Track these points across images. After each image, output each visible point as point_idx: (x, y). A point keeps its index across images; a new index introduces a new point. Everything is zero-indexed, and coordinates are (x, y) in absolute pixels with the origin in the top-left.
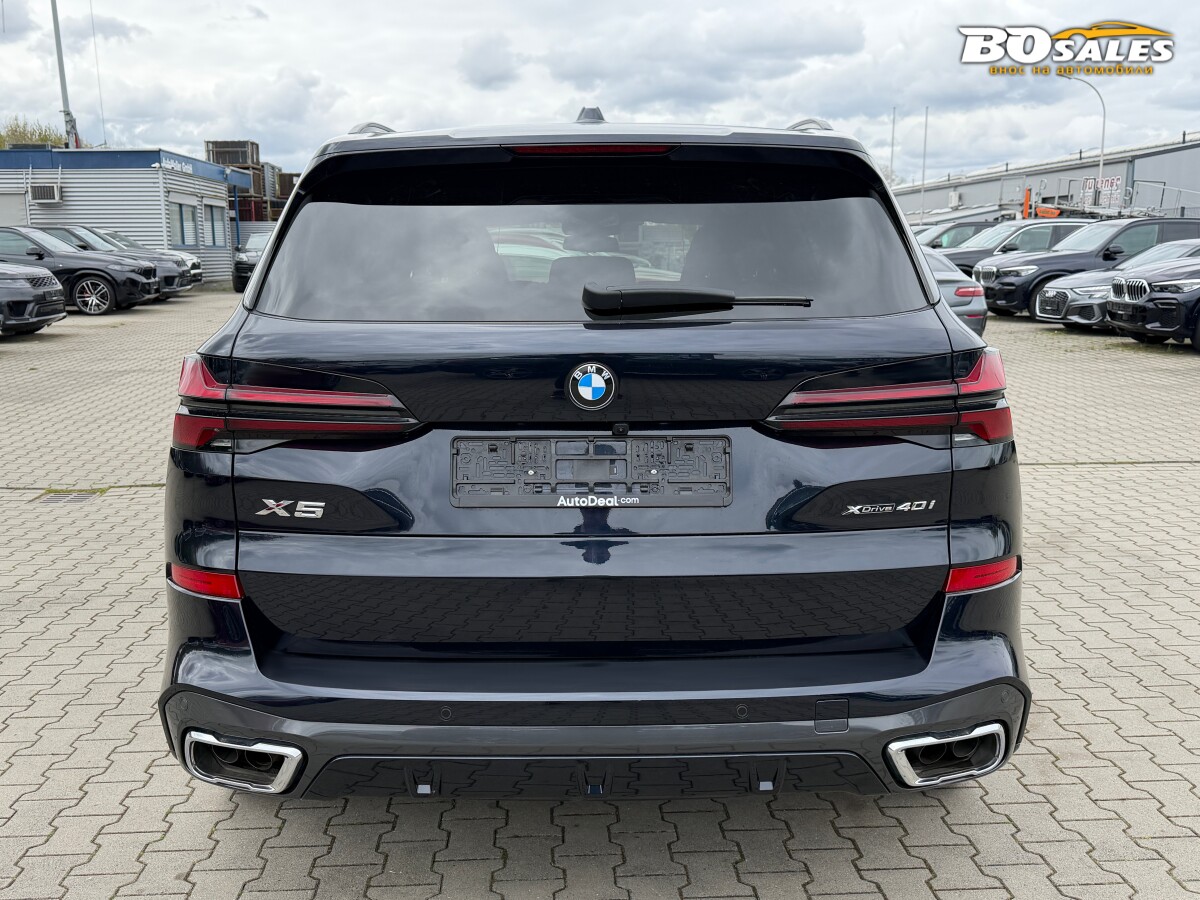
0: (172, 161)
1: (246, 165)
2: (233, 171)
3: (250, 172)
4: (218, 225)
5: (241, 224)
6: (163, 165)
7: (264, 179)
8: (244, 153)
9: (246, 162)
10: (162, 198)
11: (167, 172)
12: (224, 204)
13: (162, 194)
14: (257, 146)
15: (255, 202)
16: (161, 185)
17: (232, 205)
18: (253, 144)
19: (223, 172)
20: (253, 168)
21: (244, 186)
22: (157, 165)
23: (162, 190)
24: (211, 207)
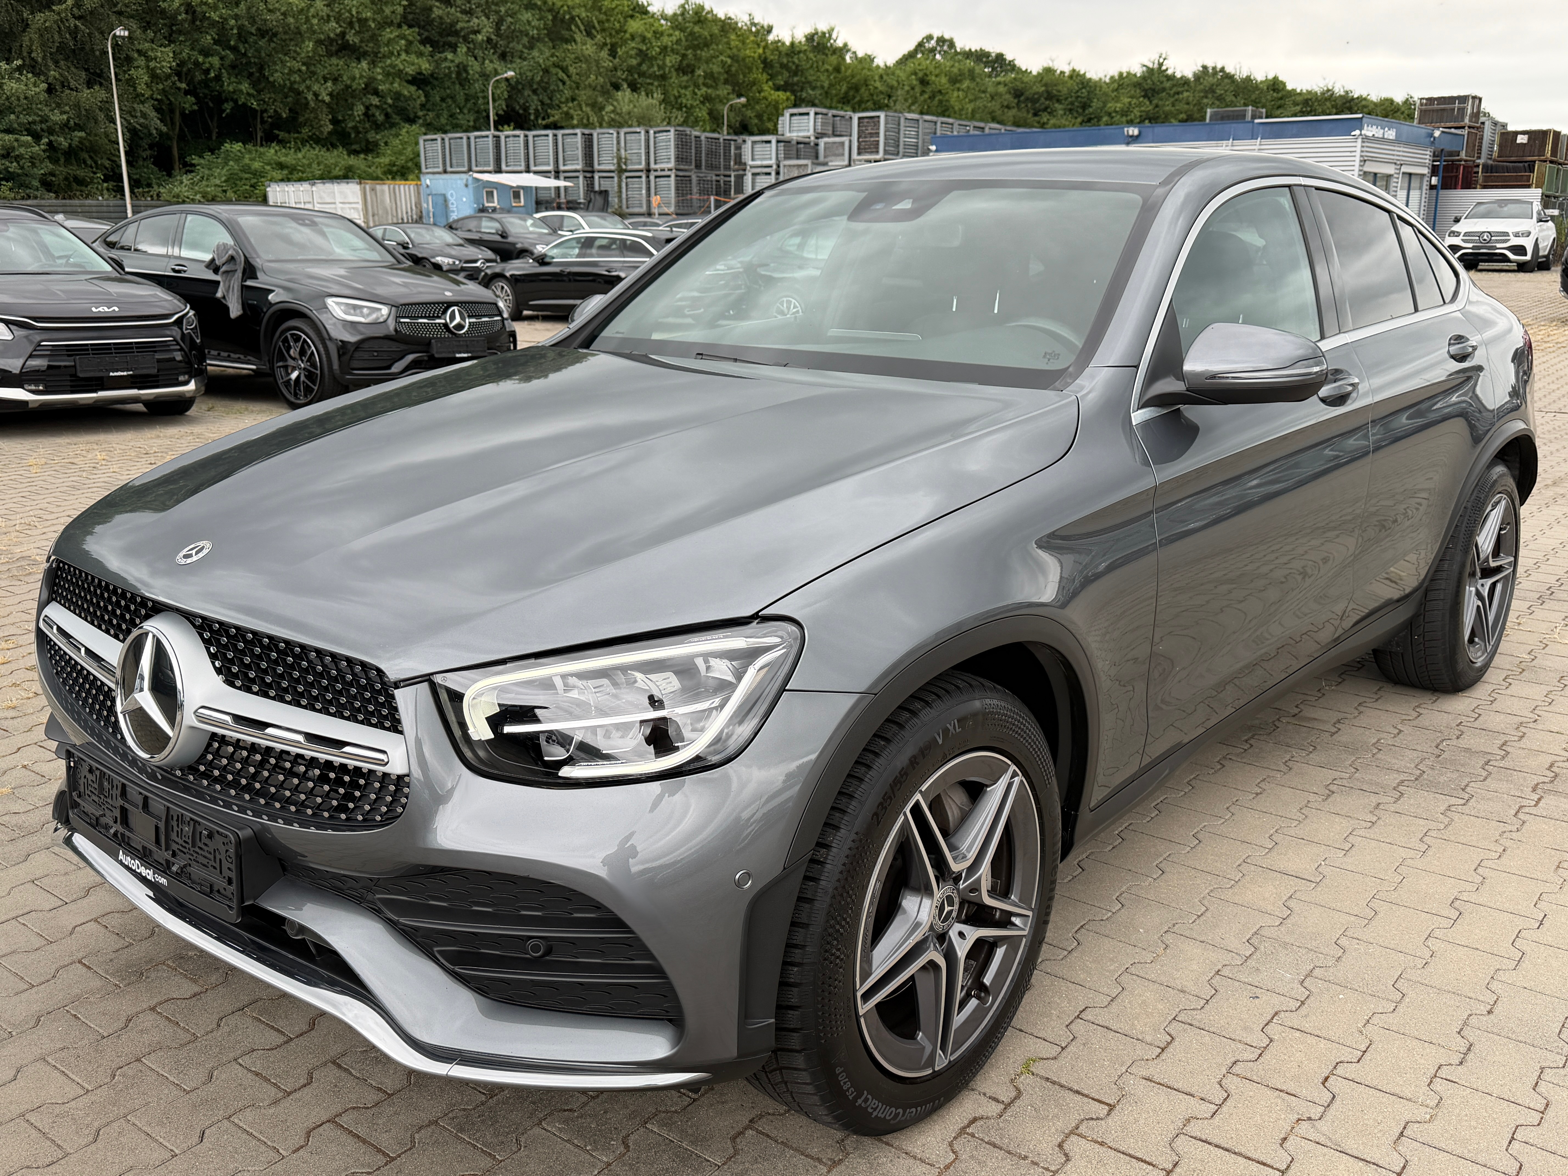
0: (1374, 127)
1: (1462, 124)
2: (1443, 132)
3: (1465, 132)
4: (1415, 194)
5: (1443, 193)
6: (1363, 132)
7: (1482, 138)
8: (1462, 111)
9: (1463, 121)
10: (1357, 168)
11: (1366, 139)
12: (1425, 171)
13: (1357, 163)
14: (1480, 99)
15: (1464, 167)
16: (1358, 154)
17: (1434, 171)
18: (1474, 98)
19: (1431, 135)
20: (1469, 127)
21: (1455, 149)
22: (1357, 132)
23: (1358, 159)
24: (1410, 174)
